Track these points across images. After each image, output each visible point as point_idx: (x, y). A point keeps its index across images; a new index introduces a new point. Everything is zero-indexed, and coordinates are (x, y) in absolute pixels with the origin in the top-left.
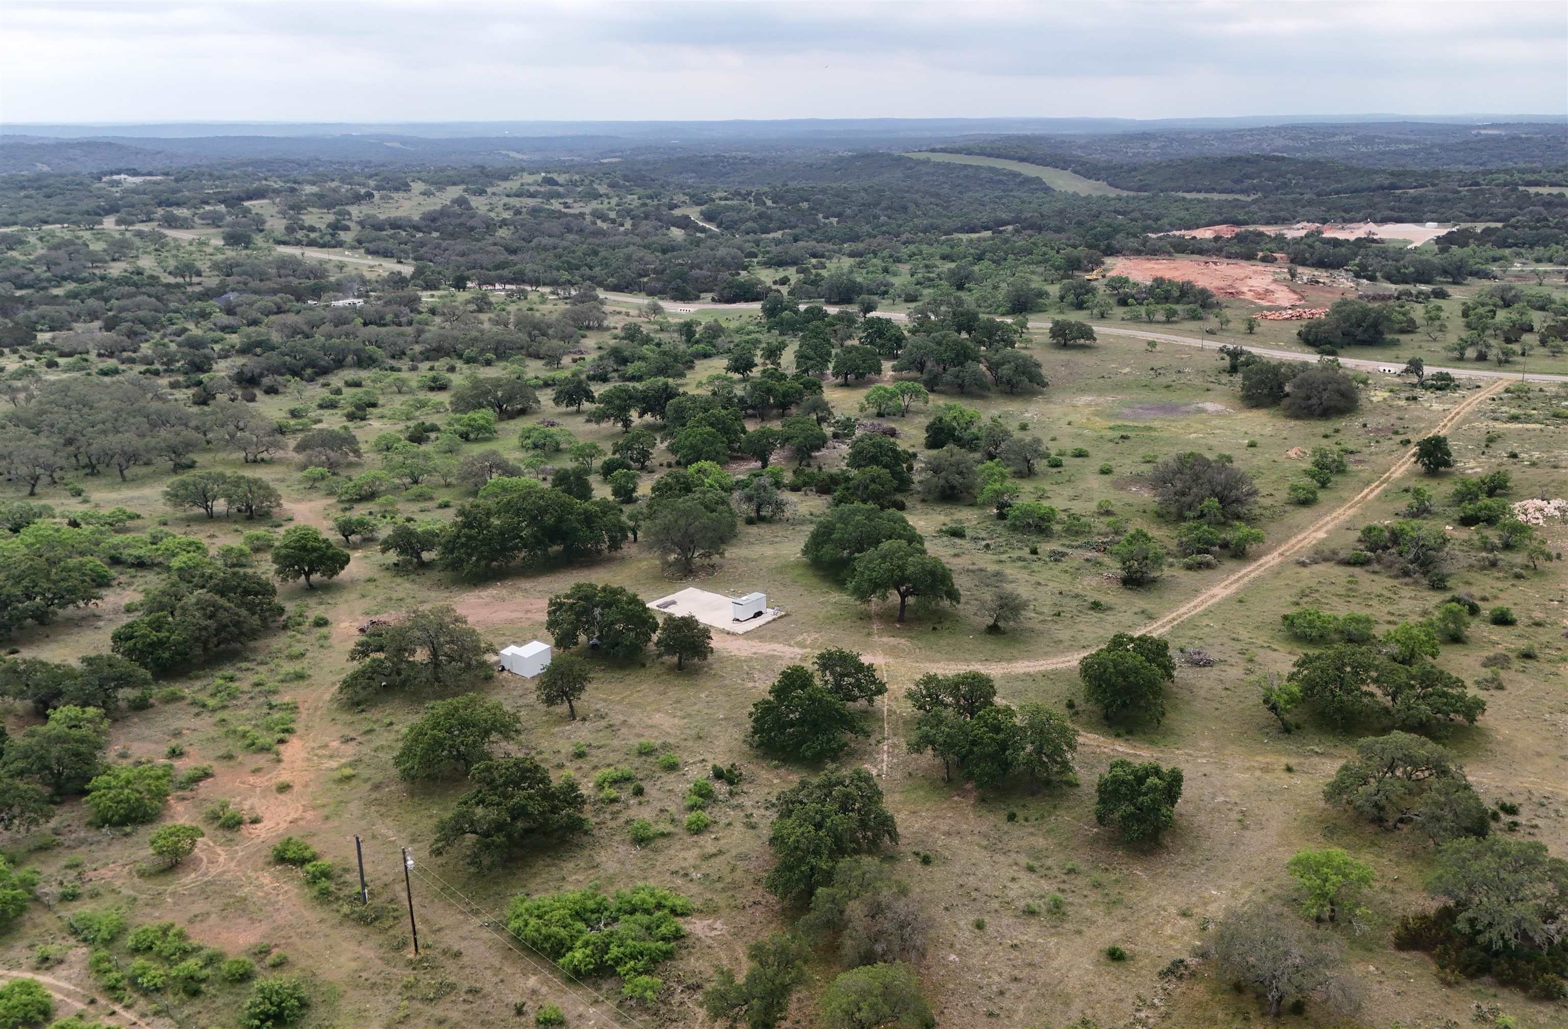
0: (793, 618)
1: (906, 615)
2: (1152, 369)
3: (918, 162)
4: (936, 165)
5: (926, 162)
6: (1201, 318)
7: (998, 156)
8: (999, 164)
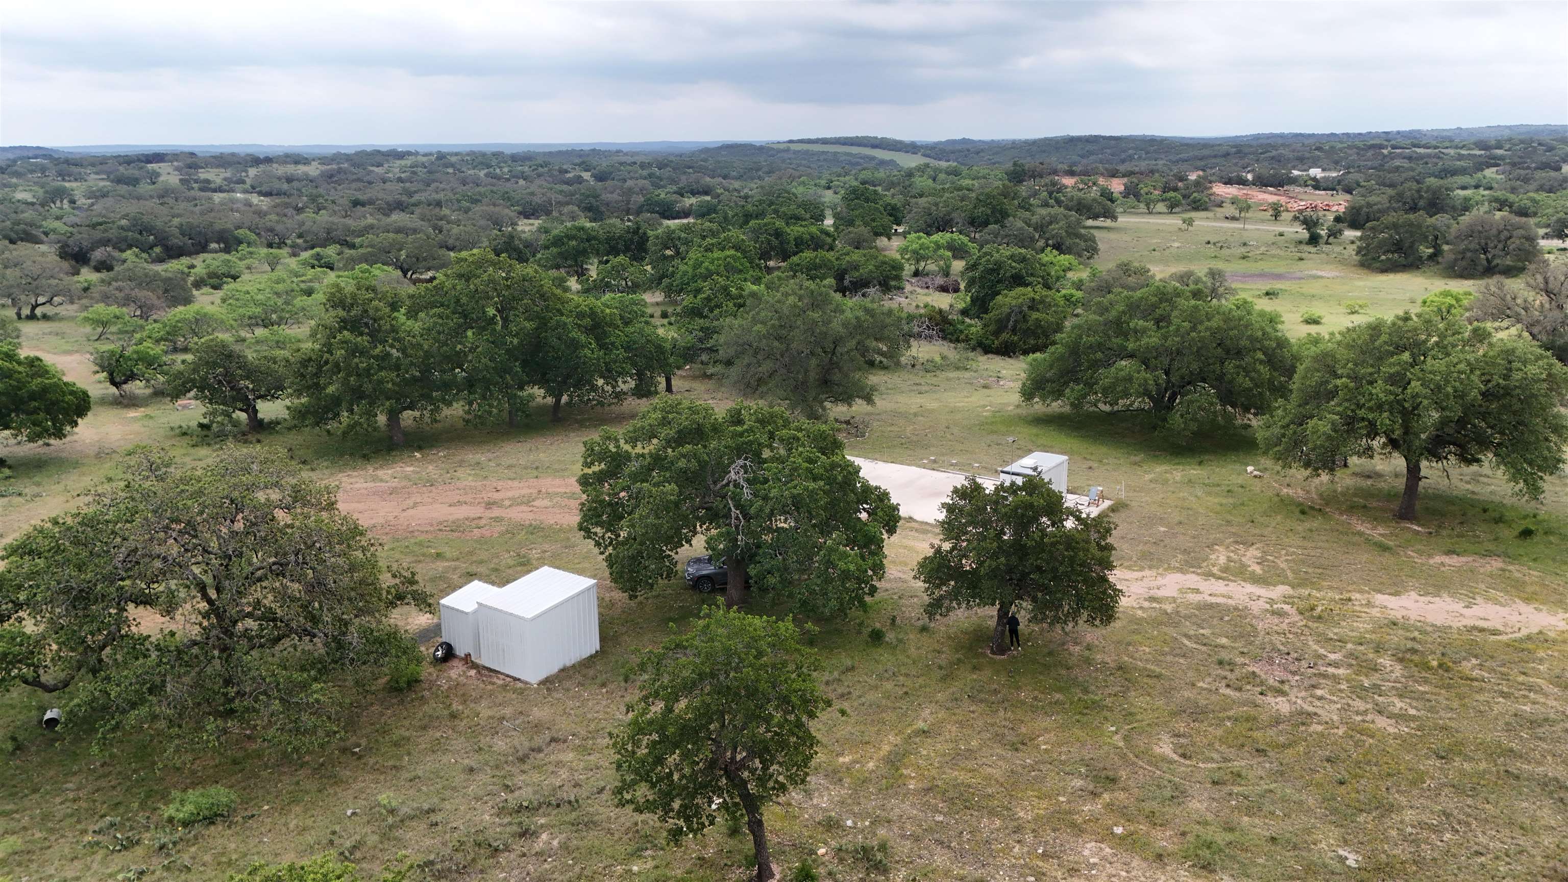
2: (1209, 243)
3: (779, 151)
4: (795, 152)
5: (787, 150)
6: (1206, 209)
7: (852, 145)
8: (855, 150)
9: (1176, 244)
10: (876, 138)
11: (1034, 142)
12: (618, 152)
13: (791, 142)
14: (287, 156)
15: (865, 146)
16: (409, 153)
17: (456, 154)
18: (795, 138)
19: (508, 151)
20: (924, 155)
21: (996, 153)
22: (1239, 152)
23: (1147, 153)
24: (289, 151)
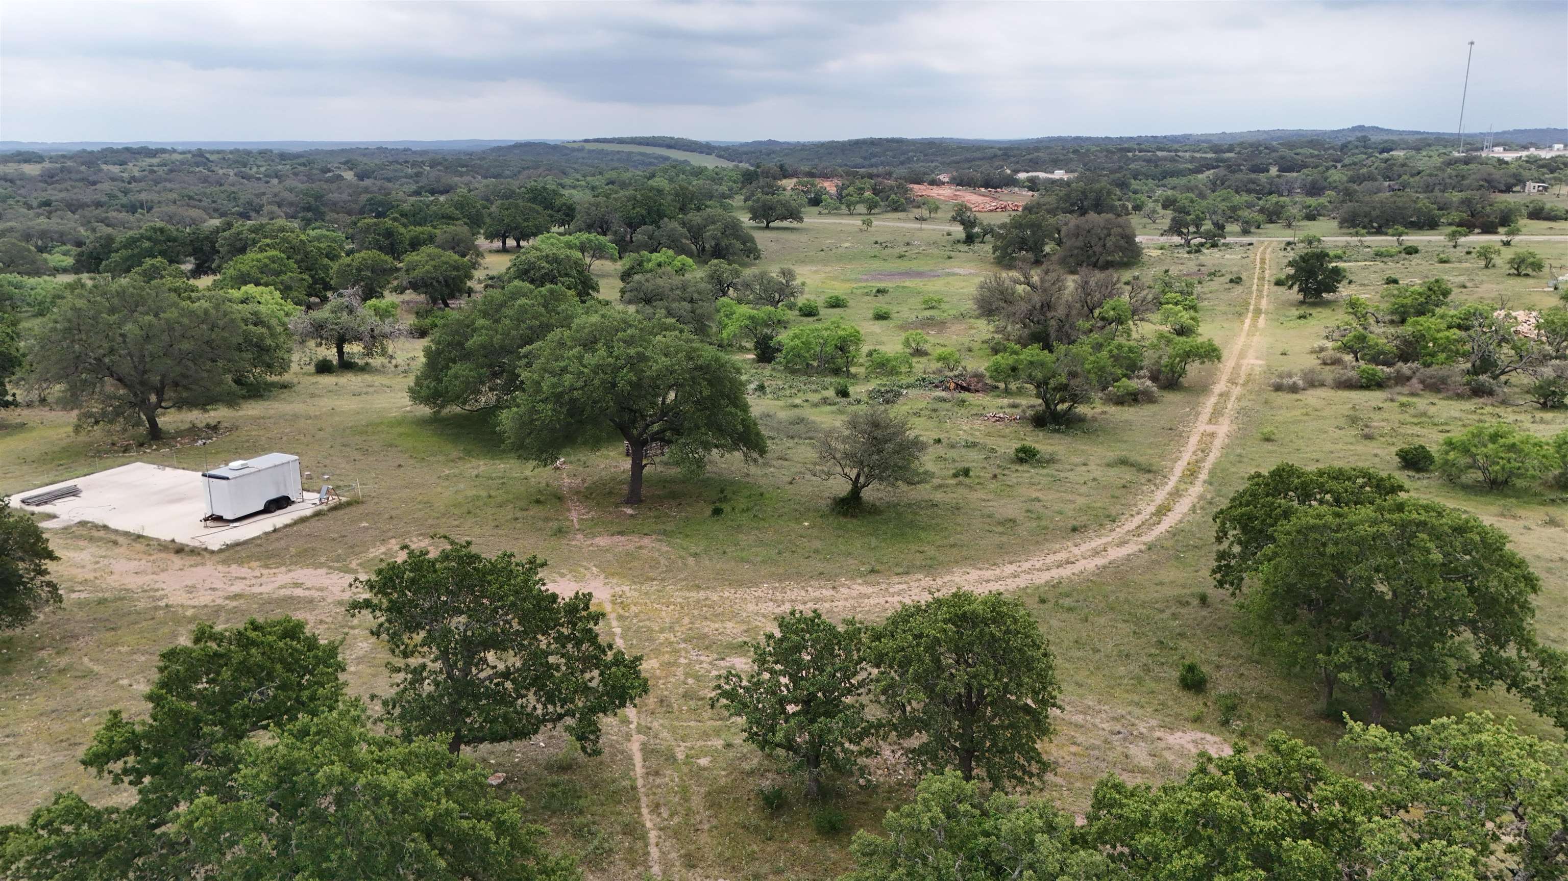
0: (370, 507)
1: (644, 491)
2: (876, 243)
3: (573, 150)
4: (590, 151)
5: (581, 150)
6: (904, 210)
7: (648, 144)
8: (649, 150)
9: (847, 245)
10: (672, 138)
11: (822, 145)
12: (406, 150)
13: (586, 141)
14: (19, 153)
15: (660, 146)
16: (163, 151)
17: (218, 152)
18: (591, 138)
19: (276, 149)
20: (719, 156)
21: (787, 155)
22: (1005, 154)
23: (925, 155)
24: (23, 149)
